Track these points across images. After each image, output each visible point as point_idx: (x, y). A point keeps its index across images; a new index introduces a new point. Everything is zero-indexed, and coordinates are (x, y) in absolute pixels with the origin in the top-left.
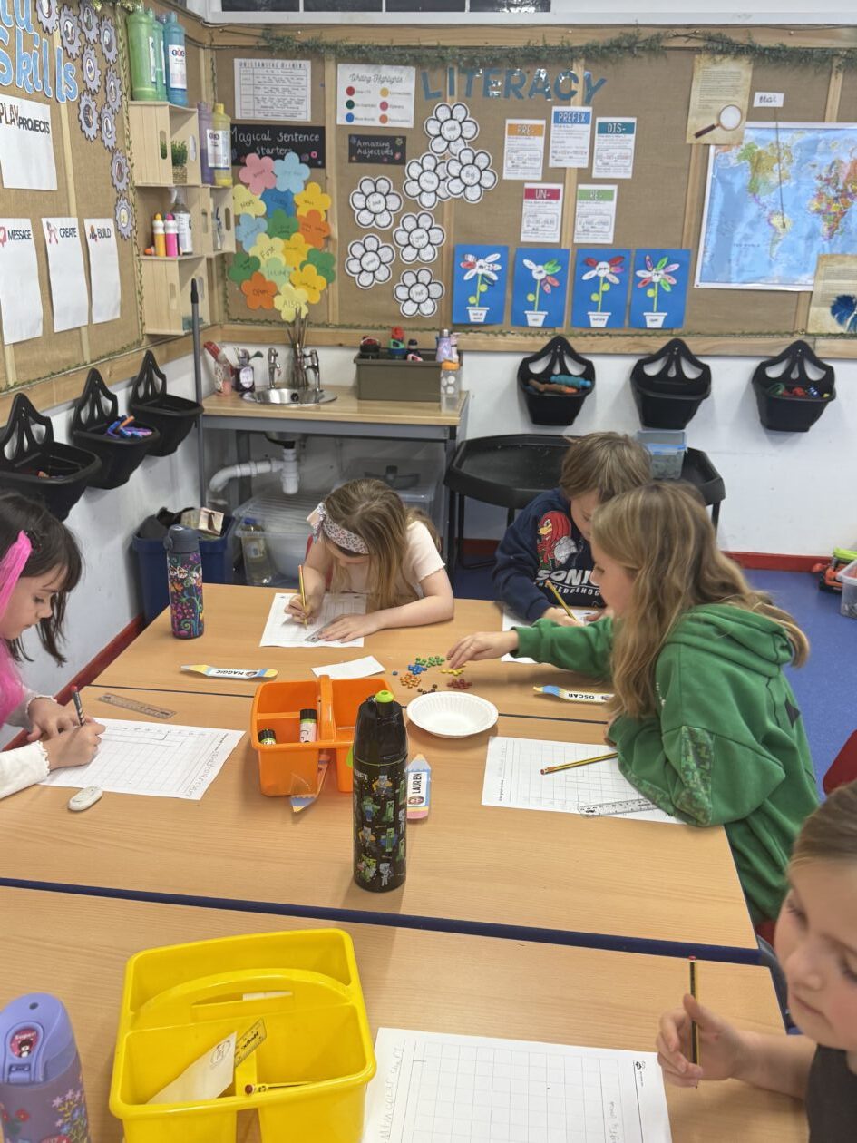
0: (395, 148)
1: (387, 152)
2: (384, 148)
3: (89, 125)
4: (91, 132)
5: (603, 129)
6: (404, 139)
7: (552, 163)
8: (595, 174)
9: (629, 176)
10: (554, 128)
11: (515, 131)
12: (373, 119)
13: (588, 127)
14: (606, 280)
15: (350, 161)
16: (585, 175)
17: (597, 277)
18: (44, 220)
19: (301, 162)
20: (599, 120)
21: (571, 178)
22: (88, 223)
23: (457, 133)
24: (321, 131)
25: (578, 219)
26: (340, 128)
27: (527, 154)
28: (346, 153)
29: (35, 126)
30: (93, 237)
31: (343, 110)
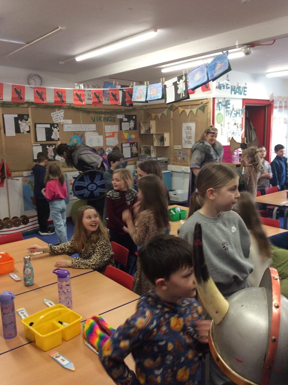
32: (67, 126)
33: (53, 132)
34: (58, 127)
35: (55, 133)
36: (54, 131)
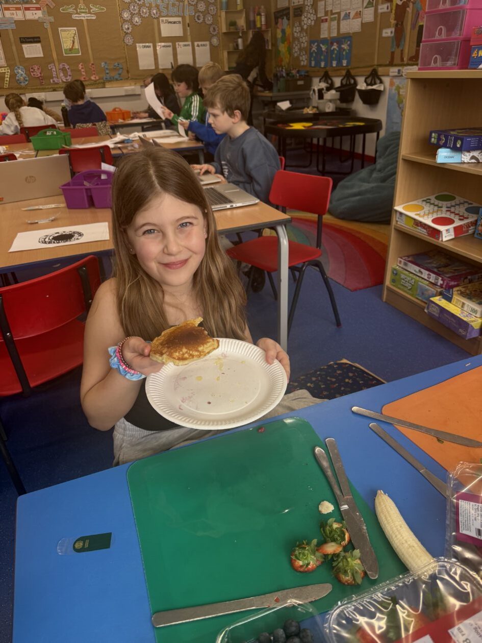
1: (299, 13)
2: (299, 11)
3: (199, 19)
4: (200, 21)
6: (302, 8)
7: (327, 10)
8: (333, 11)
9: (340, 11)
12: (297, 2)
14: (336, 50)
15: (293, 17)
16: (331, 11)
17: (334, 49)
18: (177, 43)
19: (286, 19)
22: (196, 44)
23: (310, 4)
24: (289, 8)
25: (331, 28)
26: (292, 6)
27: (322, 7)
28: (293, 15)
29: (175, 23)
30: (198, 46)
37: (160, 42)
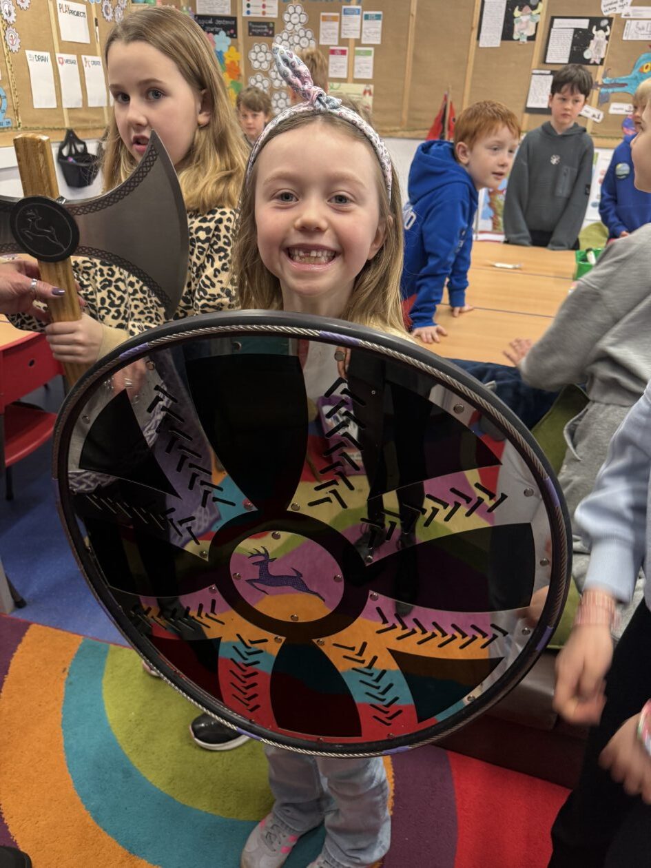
0: (270, 29)
1: (266, 30)
2: (264, 29)
3: (107, 14)
4: (109, 18)
5: (367, 17)
6: (273, 23)
8: (363, 42)
9: (378, 42)
10: (344, 17)
11: (325, 19)
12: (259, 13)
13: (359, 17)
15: (249, 35)
16: (358, 42)
18: (83, 57)
19: (227, 36)
20: (365, 13)
21: (352, 43)
23: (297, 21)
24: (235, 19)
25: (356, 66)
26: (244, 18)
27: (330, 31)
28: (247, 31)
29: (78, 14)
31: (245, 9)
32: (638, 23)
33: (592, 41)
34: (608, 28)
35: (598, 43)
36: (596, 38)
37: (61, 52)
